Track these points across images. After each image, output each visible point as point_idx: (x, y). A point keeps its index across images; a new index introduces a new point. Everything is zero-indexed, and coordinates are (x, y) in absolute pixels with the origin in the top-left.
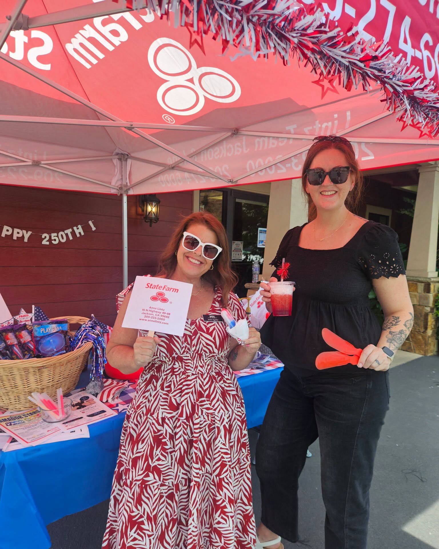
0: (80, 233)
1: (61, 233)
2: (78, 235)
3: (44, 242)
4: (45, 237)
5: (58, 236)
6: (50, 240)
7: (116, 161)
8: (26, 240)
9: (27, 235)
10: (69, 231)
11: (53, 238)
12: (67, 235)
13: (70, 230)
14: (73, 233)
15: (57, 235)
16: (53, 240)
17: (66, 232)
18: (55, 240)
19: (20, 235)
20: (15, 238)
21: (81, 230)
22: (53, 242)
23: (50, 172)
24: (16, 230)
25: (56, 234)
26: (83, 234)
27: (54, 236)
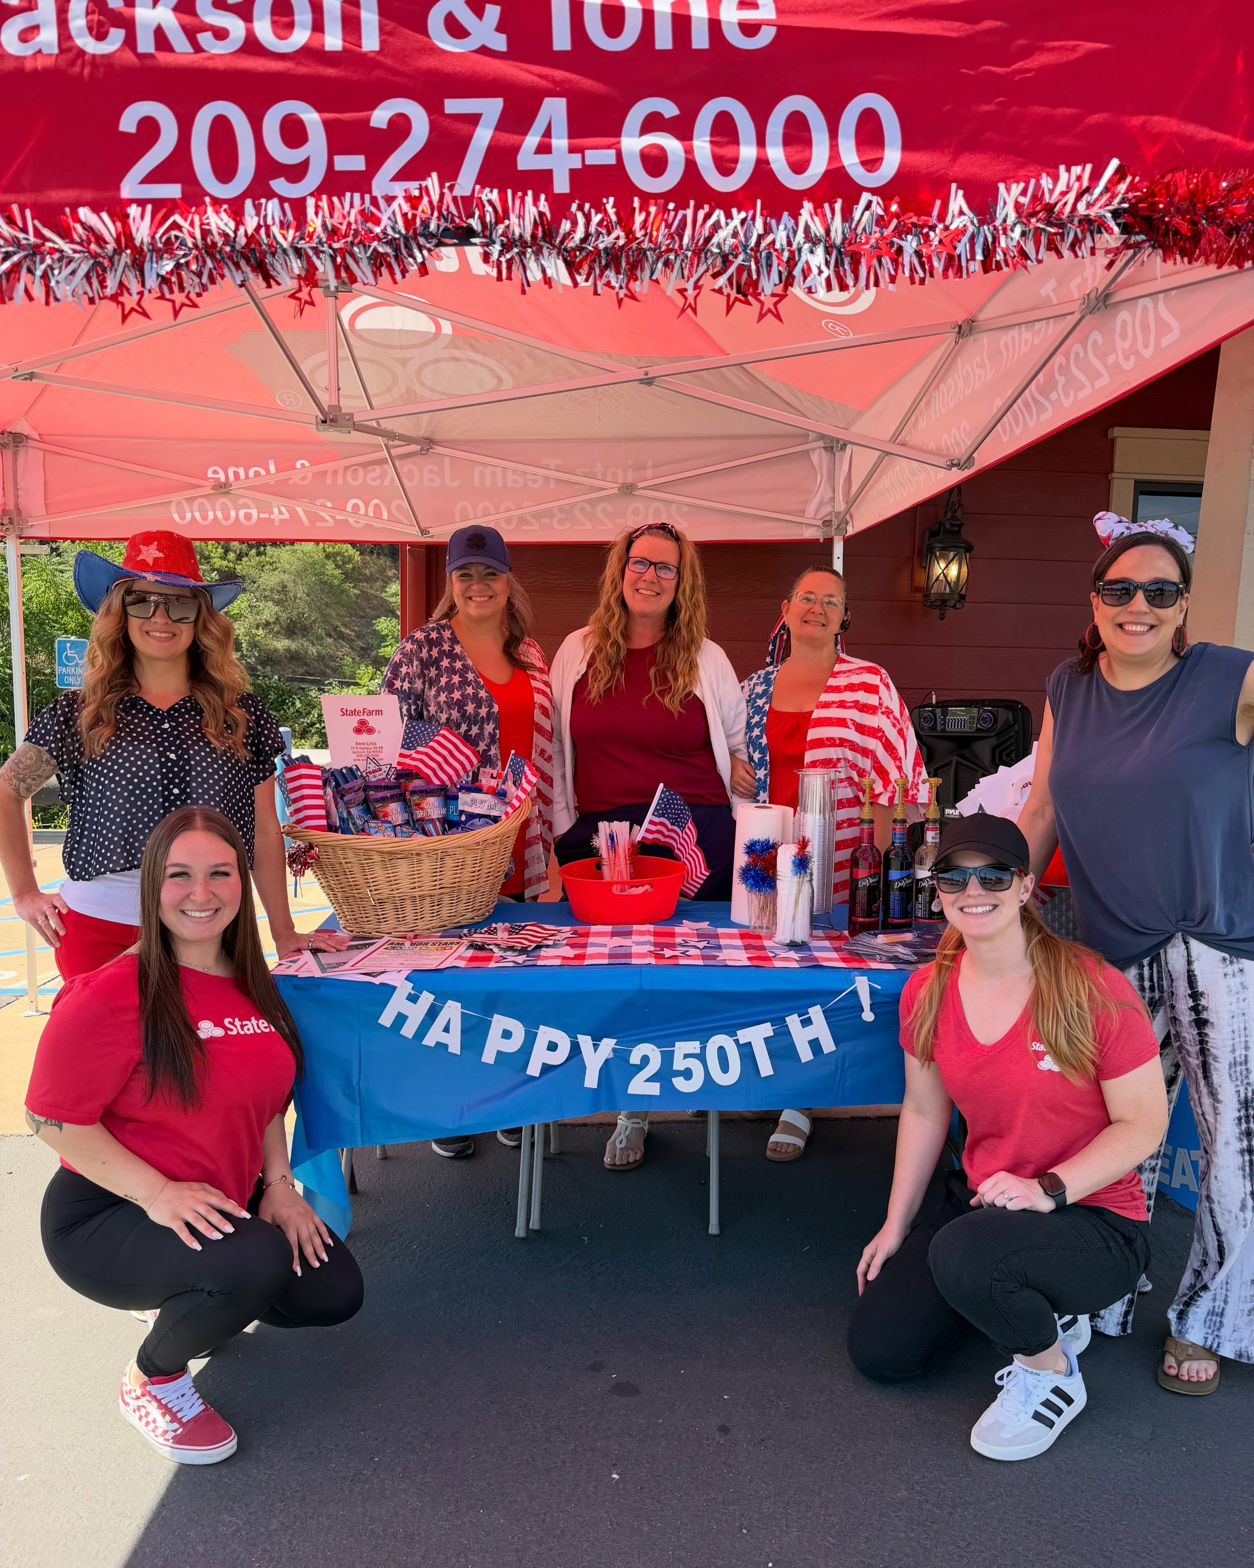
0: (815, 1044)
1: (719, 1040)
2: (806, 1054)
3: (642, 1085)
4: (645, 1060)
5: (701, 1057)
6: (665, 1075)
10: (758, 1034)
11: (679, 1064)
12: (746, 1051)
13: (766, 1030)
14: (781, 1044)
15: (698, 1051)
16: (678, 1073)
17: (744, 1035)
18: (687, 1074)
21: (820, 1030)
22: (679, 1083)
25: (693, 1046)
26: (828, 1045)
27: (686, 1056)
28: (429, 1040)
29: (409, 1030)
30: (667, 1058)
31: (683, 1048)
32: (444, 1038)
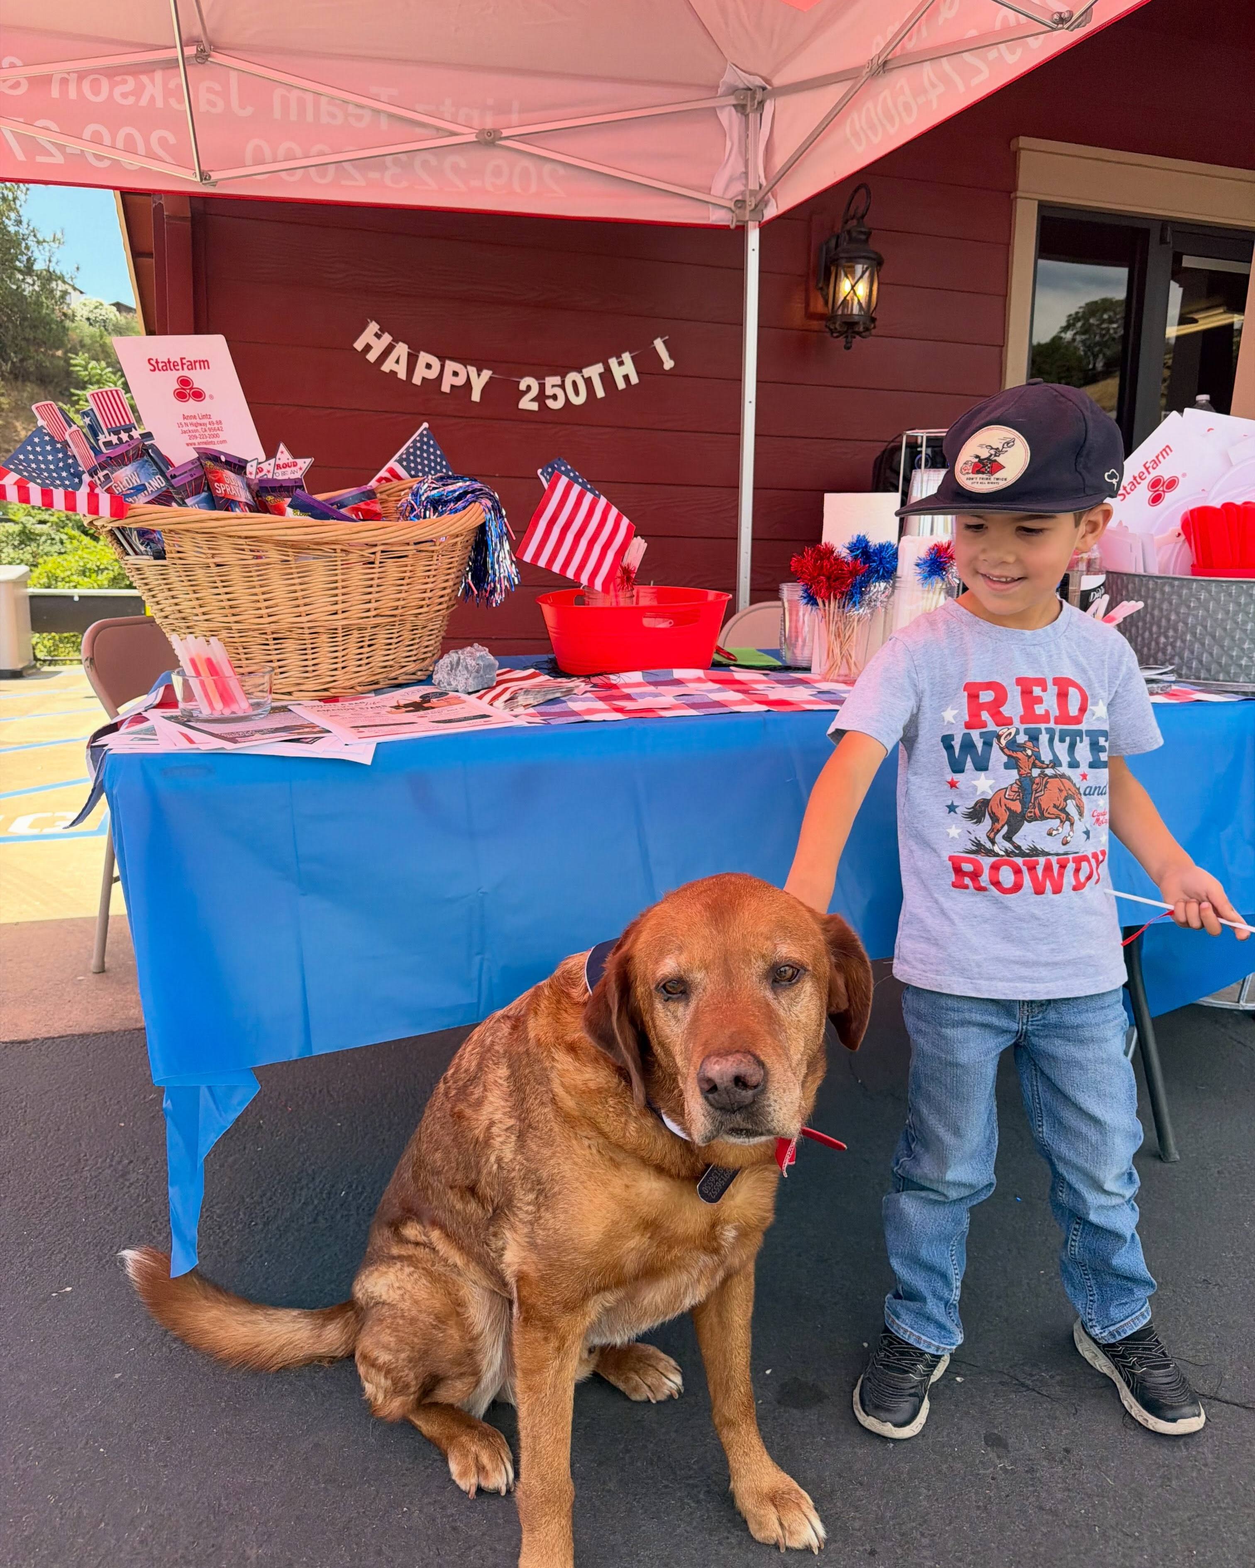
0: (626, 378)
1: (572, 376)
2: (621, 385)
3: (527, 404)
4: (529, 388)
5: (562, 386)
6: (541, 397)
7: (728, 117)
8: (476, 396)
9: (479, 381)
10: (594, 371)
11: (549, 391)
12: (588, 382)
13: (599, 368)
14: (607, 377)
15: (559, 383)
16: (549, 397)
17: (588, 372)
18: (555, 397)
19: (460, 381)
20: (446, 388)
21: (629, 368)
22: (550, 403)
23: (526, 163)
24: (451, 366)
25: (557, 380)
26: (634, 380)
27: (553, 386)
28: (386, 367)
29: (372, 357)
30: (542, 387)
31: (551, 381)
32: (395, 368)
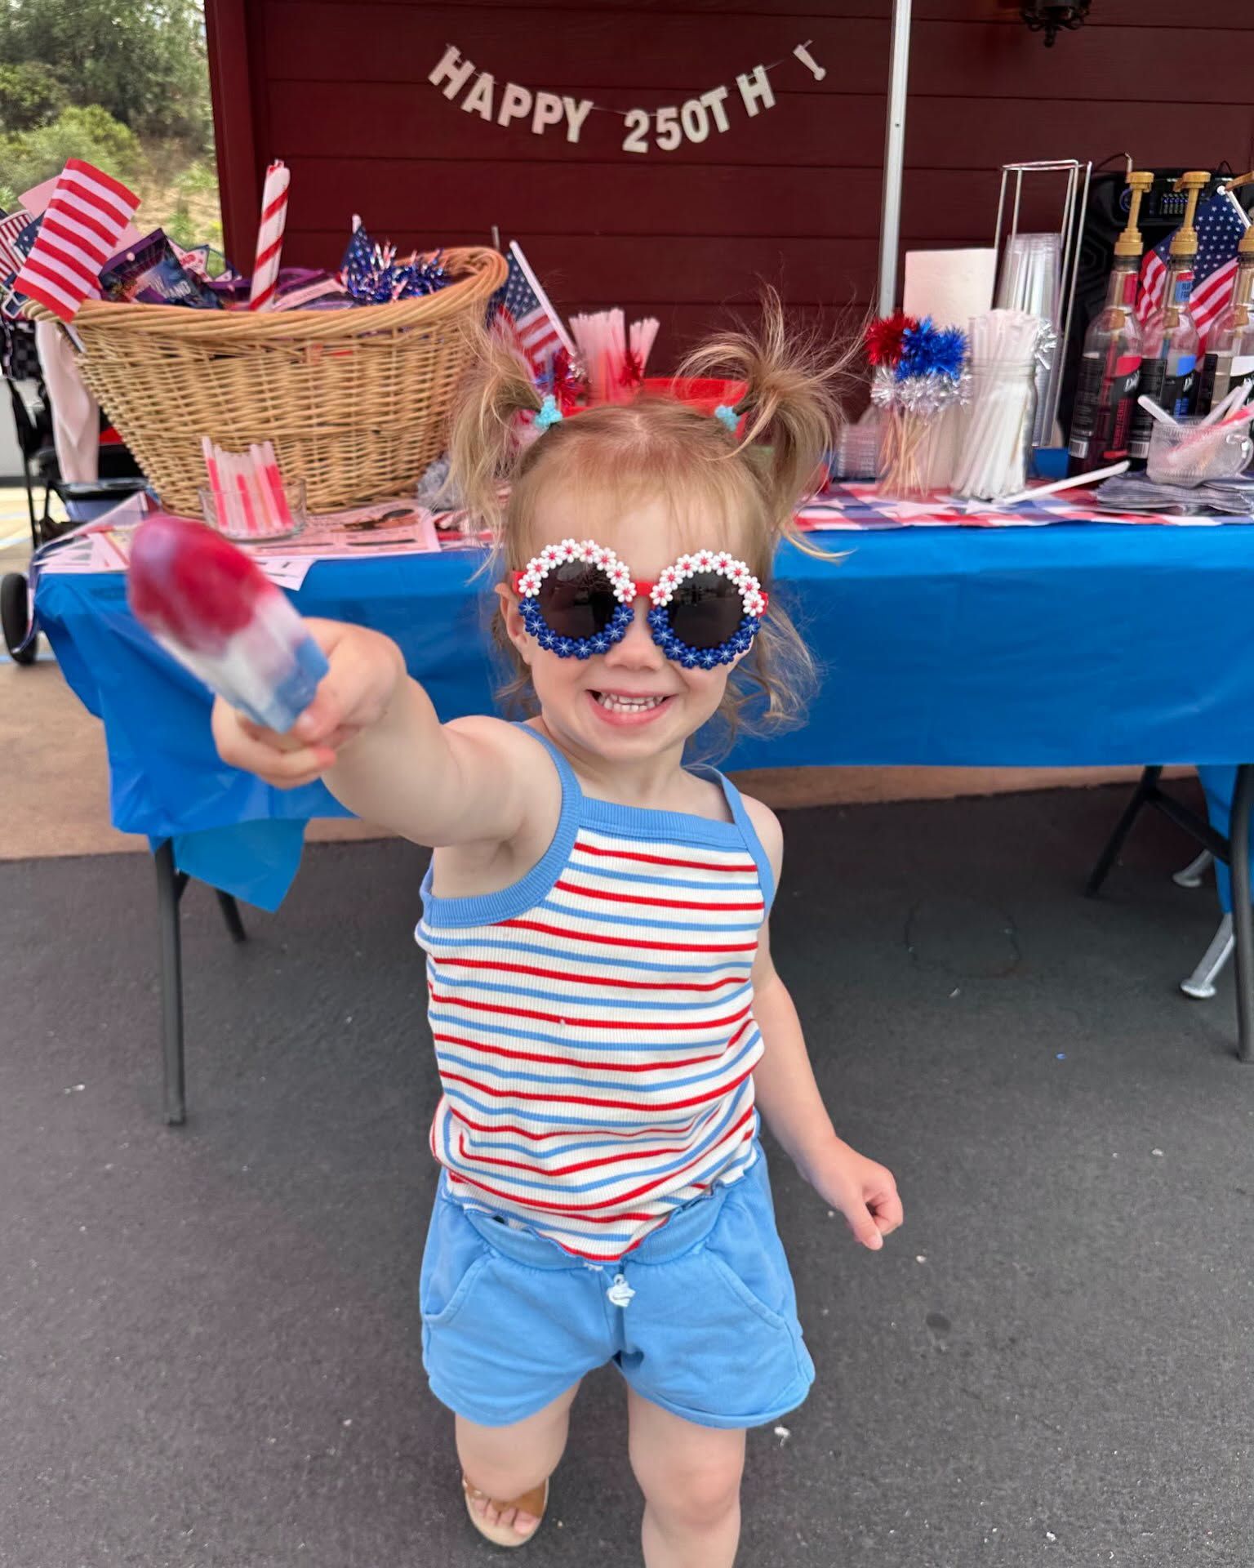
0: (759, 100)
1: (691, 105)
2: (752, 110)
3: (634, 144)
4: (637, 123)
5: (678, 120)
6: (652, 136)
8: (573, 136)
9: (577, 114)
10: (715, 97)
11: (662, 127)
12: (709, 110)
13: (721, 93)
14: (734, 104)
15: (674, 115)
16: (661, 135)
17: (708, 98)
18: (668, 135)
19: (554, 118)
20: (538, 128)
21: (763, 87)
22: (663, 143)
24: (545, 98)
25: (671, 112)
26: (769, 101)
27: (667, 120)
28: (468, 106)
29: (450, 92)
30: (653, 122)
31: (665, 113)
32: (479, 105)
